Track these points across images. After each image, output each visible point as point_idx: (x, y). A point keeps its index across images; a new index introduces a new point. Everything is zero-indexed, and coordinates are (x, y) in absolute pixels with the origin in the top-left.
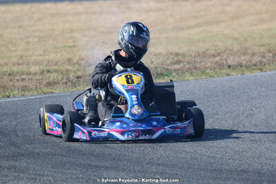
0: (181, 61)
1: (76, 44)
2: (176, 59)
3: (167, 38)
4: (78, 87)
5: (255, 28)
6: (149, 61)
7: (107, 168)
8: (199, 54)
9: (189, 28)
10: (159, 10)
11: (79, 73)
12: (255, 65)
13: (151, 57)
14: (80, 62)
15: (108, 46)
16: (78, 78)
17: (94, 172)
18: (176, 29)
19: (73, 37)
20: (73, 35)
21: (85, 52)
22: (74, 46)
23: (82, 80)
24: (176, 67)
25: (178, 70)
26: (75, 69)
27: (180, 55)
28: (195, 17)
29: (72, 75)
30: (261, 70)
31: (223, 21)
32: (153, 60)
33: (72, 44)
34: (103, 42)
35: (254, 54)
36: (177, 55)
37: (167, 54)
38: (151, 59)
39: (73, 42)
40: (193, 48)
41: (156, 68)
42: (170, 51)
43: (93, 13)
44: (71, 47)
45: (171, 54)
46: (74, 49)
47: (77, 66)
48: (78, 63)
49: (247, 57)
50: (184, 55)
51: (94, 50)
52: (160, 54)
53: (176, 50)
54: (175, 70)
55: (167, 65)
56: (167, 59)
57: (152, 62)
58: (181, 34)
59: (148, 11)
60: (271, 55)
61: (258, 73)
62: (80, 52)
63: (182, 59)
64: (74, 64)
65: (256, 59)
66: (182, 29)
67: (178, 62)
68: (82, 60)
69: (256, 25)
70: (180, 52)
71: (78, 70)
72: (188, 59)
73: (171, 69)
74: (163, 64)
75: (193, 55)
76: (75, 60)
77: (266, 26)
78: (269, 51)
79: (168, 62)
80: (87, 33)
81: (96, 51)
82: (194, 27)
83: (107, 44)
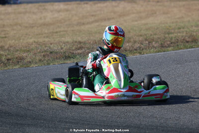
0: (82, 47)
1: (7, 35)
2: (79, 46)
3: (73, 31)
4: (8, 67)
5: (136, 23)
6: (60, 47)
7: (29, 125)
8: (96, 42)
9: (88, 23)
10: (67, 10)
11: (9, 57)
12: (136, 50)
13: (61, 44)
14: (10, 48)
15: (30, 37)
16: (8, 60)
17: (19, 128)
18: (79, 24)
19: (5, 31)
20: (5, 29)
21: (14, 41)
22: (6, 37)
23: (11, 62)
24: (80, 51)
25: (81, 54)
26: (6, 54)
27: (82, 42)
28: (92, 16)
29: (3, 58)
30: (140, 53)
31: (113, 18)
32: (63, 47)
33: (4, 36)
34: (26, 34)
35: (135, 42)
36: (80, 43)
37: (72, 42)
38: (61, 46)
39: (5, 34)
40: (92, 38)
41: (64, 53)
42: (75, 40)
43: (20, 13)
44: (3, 38)
45: (76, 42)
46: (5, 39)
47: (7, 51)
48: (8, 49)
49: (130, 44)
50: (85, 43)
51: (20, 39)
52: (68, 42)
53: (79, 39)
54: (78, 54)
55: (73, 50)
56: (73, 46)
57: (62, 48)
58: (83, 27)
59: (59, 11)
60: (147, 42)
61: (138, 55)
62: (10, 41)
63: (83, 46)
64: (5, 50)
65: (137, 45)
66: (83, 24)
67: (81, 48)
68: (11, 47)
69: (136, 21)
70: (82, 41)
71: (8, 55)
72: (88, 46)
73: (76, 53)
74: (70, 50)
75: (92, 42)
76: (6, 47)
77: (143, 22)
78: (146, 40)
79: (73, 48)
80: (15, 27)
81: (21, 41)
82: (92, 22)
83: (29, 35)
